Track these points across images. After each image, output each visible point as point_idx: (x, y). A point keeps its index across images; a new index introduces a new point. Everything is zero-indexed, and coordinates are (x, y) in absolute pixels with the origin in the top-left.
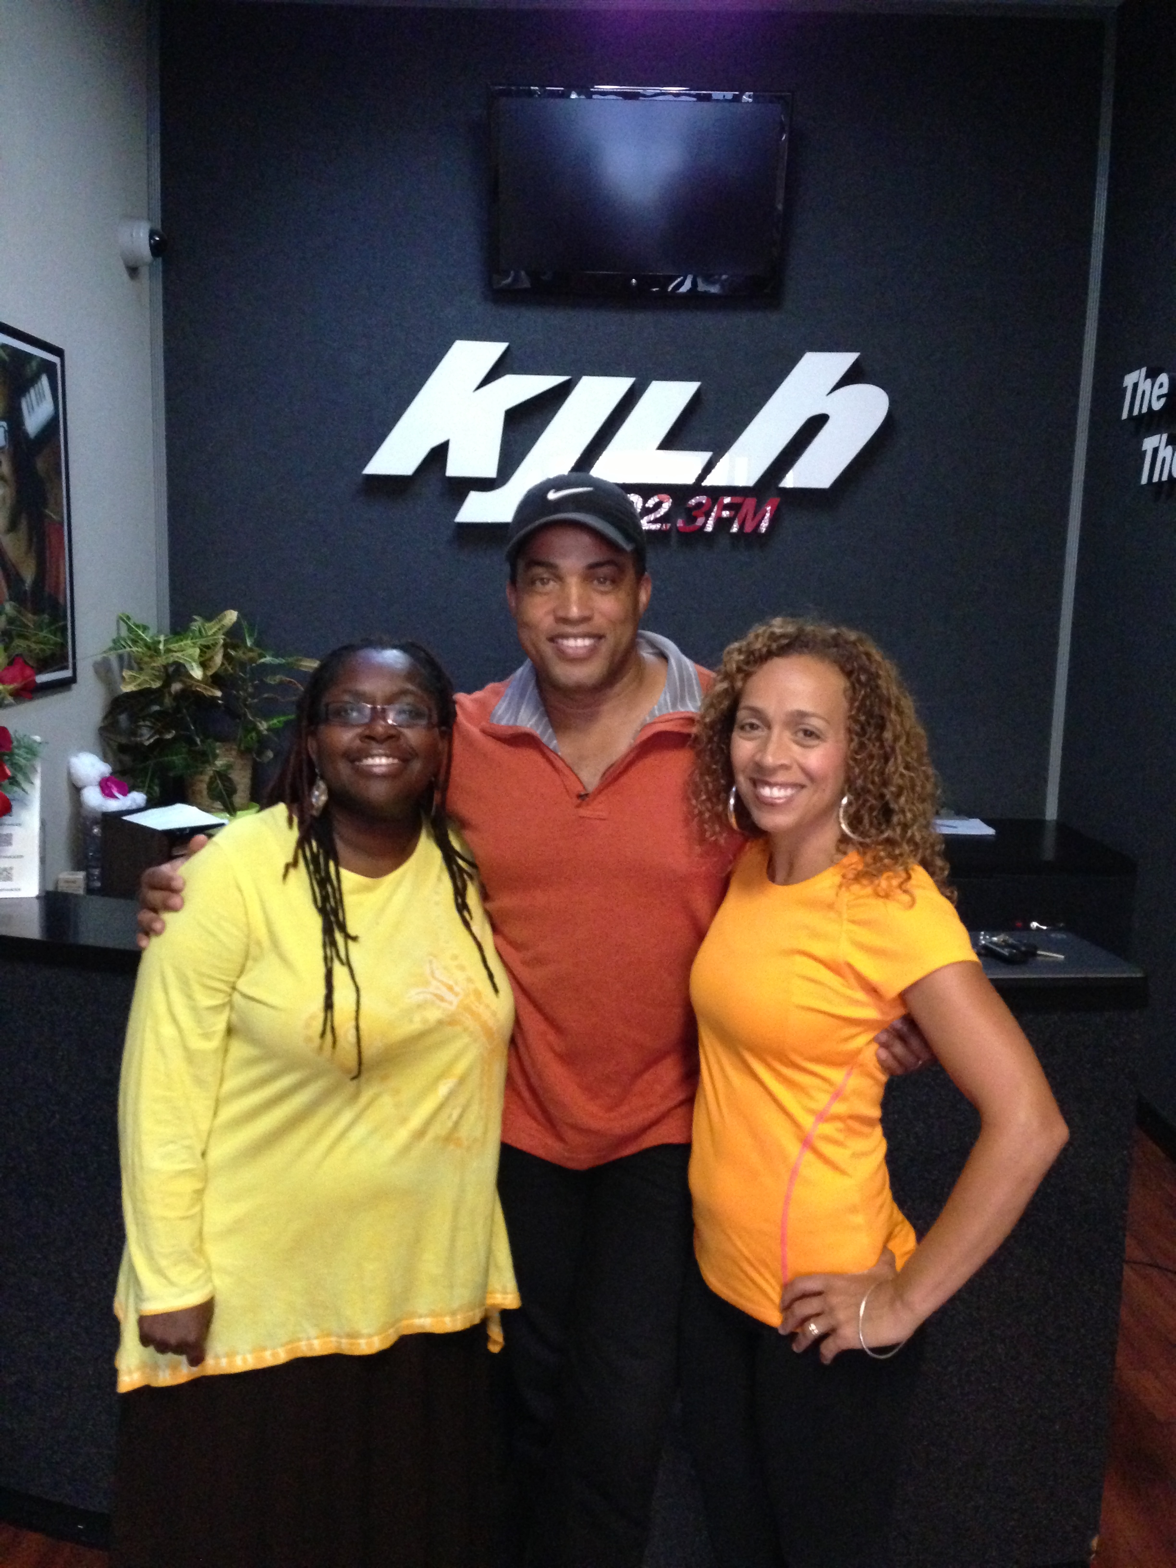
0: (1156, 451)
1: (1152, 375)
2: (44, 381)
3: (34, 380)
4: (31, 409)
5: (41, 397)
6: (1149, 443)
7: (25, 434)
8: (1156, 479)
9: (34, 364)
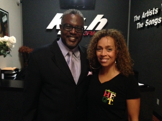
0: (139, 25)
1: (138, 16)
2: (6, 16)
3: (4, 16)
4: (4, 19)
5: (5, 18)
6: (138, 24)
7: (3, 22)
8: (139, 28)
9: (4, 14)
